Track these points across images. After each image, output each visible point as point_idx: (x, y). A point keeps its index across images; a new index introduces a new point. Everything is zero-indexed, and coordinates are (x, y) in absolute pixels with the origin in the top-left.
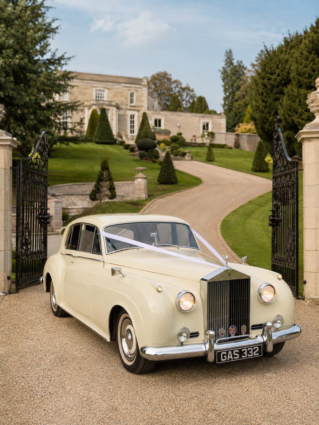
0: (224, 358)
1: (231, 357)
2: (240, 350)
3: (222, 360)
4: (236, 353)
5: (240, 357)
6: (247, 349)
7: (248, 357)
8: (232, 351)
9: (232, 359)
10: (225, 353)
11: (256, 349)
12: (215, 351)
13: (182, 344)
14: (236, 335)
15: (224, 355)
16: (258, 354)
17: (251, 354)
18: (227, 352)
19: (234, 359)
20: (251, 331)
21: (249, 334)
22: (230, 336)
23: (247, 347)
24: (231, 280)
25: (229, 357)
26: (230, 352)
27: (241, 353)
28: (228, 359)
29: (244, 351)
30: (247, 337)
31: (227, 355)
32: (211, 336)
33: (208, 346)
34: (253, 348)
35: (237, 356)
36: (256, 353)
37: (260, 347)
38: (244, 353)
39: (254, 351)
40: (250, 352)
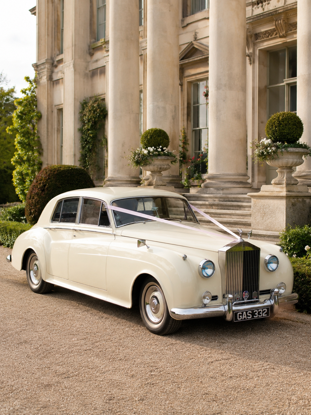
0: (240, 318)
1: (246, 317)
2: (253, 311)
3: (238, 319)
4: (249, 313)
5: (253, 317)
6: (258, 310)
7: (258, 317)
8: (247, 312)
9: (246, 318)
10: (241, 313)
11: (265, 311)
12: (233, 312)
13: (205, 306)
14: (248, 299)
15: (240, 315)
16: (266, 315)
17: (261, 315)
18: (243, 313)
19: (247, 319)
20: (260, 296)
21: (258, 298)
22: (243, 300)
23: (258, 308)
24: (244, 252)
25: (244, 317)
26: (245, 313)
27: (253, 314)
28: (243, 319)
29: (256, 312)
30: (257, 301)
31: (242, 315)
32: (230, 299)
33: (227, 307)
34: (262, 309)
35: (250, 316)
36: (264, 314)
37: (268, 309)
38: (256, 314)
39: (263, 312)
40: (260, 313)
